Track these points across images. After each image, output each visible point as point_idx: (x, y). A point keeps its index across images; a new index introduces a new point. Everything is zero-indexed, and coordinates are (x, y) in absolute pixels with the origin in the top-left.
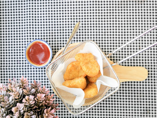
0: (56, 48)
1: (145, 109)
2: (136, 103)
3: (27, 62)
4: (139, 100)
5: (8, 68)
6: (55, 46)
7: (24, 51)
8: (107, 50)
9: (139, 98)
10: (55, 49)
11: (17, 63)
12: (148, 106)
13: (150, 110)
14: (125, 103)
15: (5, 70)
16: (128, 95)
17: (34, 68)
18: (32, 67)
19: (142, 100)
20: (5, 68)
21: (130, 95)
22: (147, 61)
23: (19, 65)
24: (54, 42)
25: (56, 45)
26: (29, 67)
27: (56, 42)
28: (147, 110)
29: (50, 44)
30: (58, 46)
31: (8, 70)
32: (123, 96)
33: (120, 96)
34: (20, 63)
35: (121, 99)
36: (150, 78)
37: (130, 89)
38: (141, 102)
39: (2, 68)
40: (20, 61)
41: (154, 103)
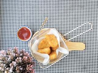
1: (84, 66)
2: (79, 63)
3: (17, 38)
4: (80, 61)
7: (16, 32)
8: (62, 33)
9: (80, 60)
11: (12, 39)
12: (85, 65)
13: (86, 67)
14: (72, 63)
15: (5, 43)
16: (74, 58)
18: (20, 41)
19: (82, 61)
20: (5, 41)
21: (75, 58)
22: (85, 40)
25: (34, 29)
27: (34, 28)
28: (85, 67)
29: (31, 28)
30: (35, 30)
31: (6, 43)
32: (71, 59)
33: (70, 59)
35: (70, 60)
36: (87, 49)
37: (75, 55)
38: (81, 62)
39: (3, 41)
40: (13, 37)
41: (88, 63)
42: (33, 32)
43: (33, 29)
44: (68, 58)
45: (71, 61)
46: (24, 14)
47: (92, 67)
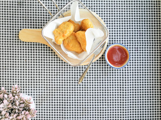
0: (101, 62)
1: (22, 6)
2: (30, 11)
3: (129, 49)
4: (27, 14)
5: (147, 44)
6: (103, 63)
7: (131, 59)
8: (56, 59)
9: (27, 16)
10: (103, 61)
11: (138, 48)
12: (19, 8)
13: (18, 5)
14: (40, 11)
15: (149, 42)
16: (37, 19)
17: (123, 43)
18: (124, 44)
19: (24, 13)
20: (149, 44)
21: (35, 19)
23: (136, 47)
24: (104, 67)
25: (101, 64)
26: (126, 44)
27: (101, 67)
28: (20, 5)
29: (108, 65)
30: (100, 63)
31: (146, 42)
32: (41, 18)
33: (44, 18)
34: (135, 48)
35: (44, 15)
37: (35, 24)
38: (26, 12)
39: (151, 44)
40: (135, 50)
41: (14, 11)
42: (104, 59)
43: (104, 64)
44: (46, 18)
45: (42, 14)
46: (119, 89)
47: (9, 6)
